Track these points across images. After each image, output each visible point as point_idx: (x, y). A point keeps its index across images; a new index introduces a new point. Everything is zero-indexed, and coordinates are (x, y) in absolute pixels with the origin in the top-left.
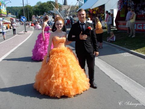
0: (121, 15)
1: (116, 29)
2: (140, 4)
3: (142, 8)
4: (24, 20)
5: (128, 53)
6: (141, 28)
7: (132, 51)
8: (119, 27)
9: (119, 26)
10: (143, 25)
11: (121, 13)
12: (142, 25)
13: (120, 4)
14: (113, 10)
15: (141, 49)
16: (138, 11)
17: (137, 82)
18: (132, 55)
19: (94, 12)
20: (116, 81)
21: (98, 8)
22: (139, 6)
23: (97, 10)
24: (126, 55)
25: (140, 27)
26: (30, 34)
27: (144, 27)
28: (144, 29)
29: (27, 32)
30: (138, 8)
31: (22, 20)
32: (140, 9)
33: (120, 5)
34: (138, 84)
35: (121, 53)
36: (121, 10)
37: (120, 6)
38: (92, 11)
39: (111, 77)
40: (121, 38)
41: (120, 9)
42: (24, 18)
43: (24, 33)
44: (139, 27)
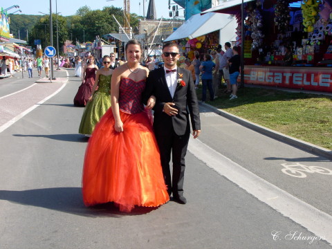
0: (245, 54)
4: (51, 53)
6: (272, 81)
10: (274, 74)
12: (271, 74)
13: (240, 33)
16: (277, 48)
21: (204, 37)
22: (280, 38)
23: (202, 41)
25: (270, 78)
26: (62, 84)
27: (276, 78)
28: (277, 82)
29: (54, 79)
30: (277, 43)
31: (48, 53)
32: (281, 44)
41: (239, 44)
42: (51, 49)
43: (49, 81)
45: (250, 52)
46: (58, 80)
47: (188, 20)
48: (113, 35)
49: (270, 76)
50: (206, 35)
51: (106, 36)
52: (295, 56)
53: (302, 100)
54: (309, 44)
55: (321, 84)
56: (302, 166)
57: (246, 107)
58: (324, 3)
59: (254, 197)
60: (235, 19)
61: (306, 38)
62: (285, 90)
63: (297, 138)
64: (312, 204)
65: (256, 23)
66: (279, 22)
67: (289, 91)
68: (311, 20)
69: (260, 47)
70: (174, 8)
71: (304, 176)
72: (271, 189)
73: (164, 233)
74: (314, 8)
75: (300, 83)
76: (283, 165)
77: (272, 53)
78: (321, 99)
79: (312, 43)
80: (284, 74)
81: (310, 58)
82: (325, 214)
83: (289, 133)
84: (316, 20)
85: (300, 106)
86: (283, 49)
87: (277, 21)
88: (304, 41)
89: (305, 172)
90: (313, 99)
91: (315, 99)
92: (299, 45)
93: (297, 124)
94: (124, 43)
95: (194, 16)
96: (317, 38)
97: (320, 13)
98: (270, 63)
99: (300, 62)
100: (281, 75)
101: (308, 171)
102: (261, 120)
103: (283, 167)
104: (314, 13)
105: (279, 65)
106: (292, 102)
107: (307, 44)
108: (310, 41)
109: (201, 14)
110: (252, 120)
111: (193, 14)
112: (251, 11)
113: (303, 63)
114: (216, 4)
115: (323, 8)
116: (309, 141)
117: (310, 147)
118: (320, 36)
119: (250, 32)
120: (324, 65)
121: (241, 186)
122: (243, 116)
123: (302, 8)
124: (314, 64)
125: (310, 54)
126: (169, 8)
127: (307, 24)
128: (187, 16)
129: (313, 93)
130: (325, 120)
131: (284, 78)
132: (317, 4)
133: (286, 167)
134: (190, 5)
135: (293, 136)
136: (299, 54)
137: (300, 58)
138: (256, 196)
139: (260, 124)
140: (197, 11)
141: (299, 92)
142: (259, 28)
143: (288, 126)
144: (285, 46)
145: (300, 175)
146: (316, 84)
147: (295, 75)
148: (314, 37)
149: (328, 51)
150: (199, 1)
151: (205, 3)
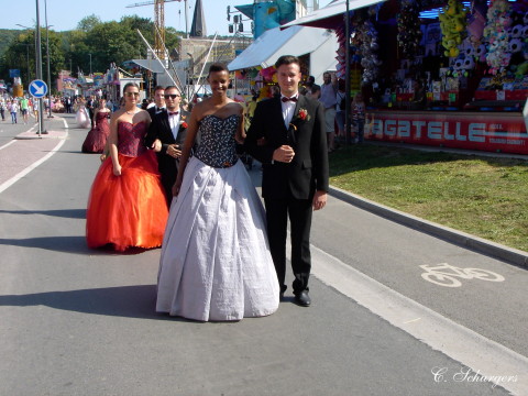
4: (40, 91)
6: (393, 133)
10: (397, 122)
11: (352, 86)
12: (394, 123)
16: (401, 83)
22: (405, 66)
25: (391, 128)
26: (58, 141)
27: (400, 129)
28: (400, 135)
29: (46, 133)
30: (401, 73)
31: (34, 90)
32: (407, 76)
33: (343, 60)
41: (343, 75)
42: (40, 85)
43: (37, 136)
44: (388, 129)
45: (358, 89)
46: (52, 134)
47: (259, 39)
48: (139, 62)
49: (392, 126)
51: (126, 64)
52: (429, 95)
53: (444, 164)
54: (451, 76)
55: (471, 139)
56: (452, 267)
57: (356, 175)
58: (474, 12)
59: (382, 320)
60: (334, 36)
61: (446, 66)
62: (415, 149)
63: (442, 223)
64: (475, 330)
65: (368, 43)
66: (405, 41)
67: (423, 149)
68: (454, 38)
69: (374, 81)
70: (236, 19)
71: (457, 284)
72: (409, 306)
73: (246, 382)
74: (459, 19)
75: (438, 137)
76: (423, 267)
77: (393, 90)
78: (473, 162)
79: (455, 75)
80: (414, 123)
81: (453, 98)
82: (496, 344)
83: (428, 215)
84: (463, 39)
85: (441, 174)
86: (410, 83)
87: (401, 39)
88: (443, 70)
89: (458, 278)
90: (460, 161)
91: (464, 162)
92: (436, 77)
93: (439, 202)
94: (155, 74)
95: (269, 32)
97: (469, 28)
98: (390, 105)
99: (437, 103)
100: (408, 123)
101: (463, 276)
102: (383, 195)
103: (424, 271)
104: (459, 28)
105: (404, 108)
106: (429, 166)
107: (447, 76)
108: (452, 71)
109: (282, 29)
110: (368, 196)
111: (268, 29)
112: (361, 23)
113: (442, 105)
114: (303, 14)
115: (472, 20)
116: (461, 228)
117: (463, 238)
118: (468, 63)
119: (359, 58)
120: (476, 109)
121: (360, 302)
122: (352, 189)
123: (441, 19)
124: (459, 106)
125: (453, 91)
126: (229, 19)
127: (449, 45)
128: (257, 31)
129: (459, 152)
130: (483, 194)
131: (413, 129)
132: (463, 14)
133: (429, 270)
134: (262, 14)
135: (435, 221)
136: (435, 91)
137: (438, 98)
138: (385, 318)
139: (380, 202)
140: (274, 23)
141: (438, 151)
142: (373, 51)
143: (425, 205)
144: (413, 79)
145: (452, 283)
146: (463, 138)
147: (430, 124)
148: (459, 65)
149: (481, 86)
150: (276, 7)
151: (285, 12)
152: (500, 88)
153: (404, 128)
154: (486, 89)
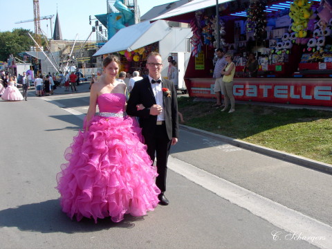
0: (196, 66)
1: (187, 95)
2: (234, 45)
3: (239, 52)
5: (232, 146)
6: (241, 94)
7: (238, 140)
8: (194, 92)
9: (192, 89)
10: (245, 86)
11: (198, 62)
12: (242, 87)
13: (196, 42)
14: (177, 54)
15: (255, 136)
17: (272, 199)
18: (240, 149)
19: (136, 59)
20: (232, 201)
22: (232, 48)
23: (141, 54)
24: (229, 149)
25: (239, 91)
27: (247, 91)
28: (251, 95)
33: (195, 44)
34: (276, 203)
35: (215, 145)
36: (197, 56)
37: (195, 46)
38: (130, 55)
39: (218, 193)
40: (206, 114)
41: (196, 54)
44: (237, 92)
45: (202, 64)
49: (240, 89)
50: (146, 47)
54: (274, 53)
61: (267, 47)
65: (218, 30)
68: (303, 24)
70: (96, 23)
75: (284, 97)
79: (279, 52)
80: (261, 87)
81: (279, 68)
94: (40, 60)
96: (285, 47)
99: (267, 73)
100: (255, 88)
104: (307, 15)
108: (275, 50)
109: (151, 22)
118: (288, 44)
125: (279, 64)
126: (90, 23)
127: (298, 29)
131: (260, 92)
140: (121, 26)
146: (310, 97)
148: (280, 46)
149: (303, 60)
150: (122, 16)
151: (127, 18)
152: (322, 61)
153: (251, 91)
154: (309, 61)
